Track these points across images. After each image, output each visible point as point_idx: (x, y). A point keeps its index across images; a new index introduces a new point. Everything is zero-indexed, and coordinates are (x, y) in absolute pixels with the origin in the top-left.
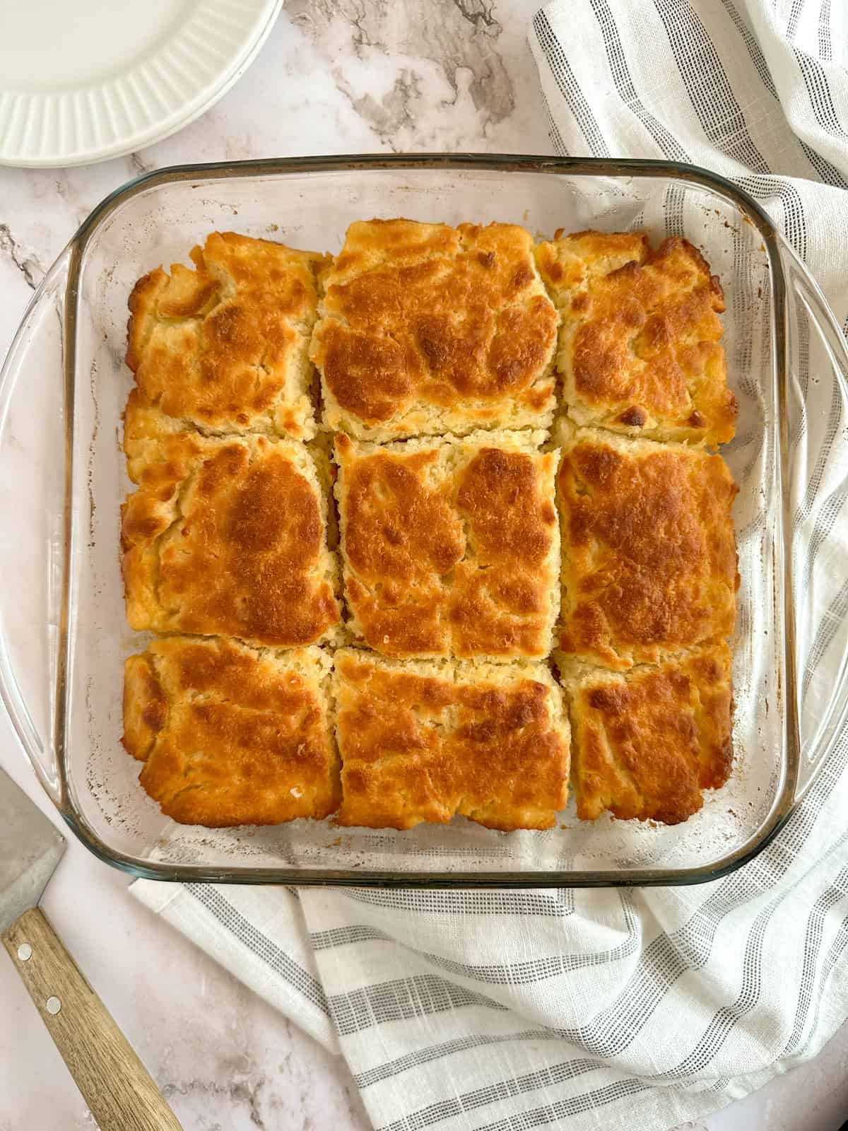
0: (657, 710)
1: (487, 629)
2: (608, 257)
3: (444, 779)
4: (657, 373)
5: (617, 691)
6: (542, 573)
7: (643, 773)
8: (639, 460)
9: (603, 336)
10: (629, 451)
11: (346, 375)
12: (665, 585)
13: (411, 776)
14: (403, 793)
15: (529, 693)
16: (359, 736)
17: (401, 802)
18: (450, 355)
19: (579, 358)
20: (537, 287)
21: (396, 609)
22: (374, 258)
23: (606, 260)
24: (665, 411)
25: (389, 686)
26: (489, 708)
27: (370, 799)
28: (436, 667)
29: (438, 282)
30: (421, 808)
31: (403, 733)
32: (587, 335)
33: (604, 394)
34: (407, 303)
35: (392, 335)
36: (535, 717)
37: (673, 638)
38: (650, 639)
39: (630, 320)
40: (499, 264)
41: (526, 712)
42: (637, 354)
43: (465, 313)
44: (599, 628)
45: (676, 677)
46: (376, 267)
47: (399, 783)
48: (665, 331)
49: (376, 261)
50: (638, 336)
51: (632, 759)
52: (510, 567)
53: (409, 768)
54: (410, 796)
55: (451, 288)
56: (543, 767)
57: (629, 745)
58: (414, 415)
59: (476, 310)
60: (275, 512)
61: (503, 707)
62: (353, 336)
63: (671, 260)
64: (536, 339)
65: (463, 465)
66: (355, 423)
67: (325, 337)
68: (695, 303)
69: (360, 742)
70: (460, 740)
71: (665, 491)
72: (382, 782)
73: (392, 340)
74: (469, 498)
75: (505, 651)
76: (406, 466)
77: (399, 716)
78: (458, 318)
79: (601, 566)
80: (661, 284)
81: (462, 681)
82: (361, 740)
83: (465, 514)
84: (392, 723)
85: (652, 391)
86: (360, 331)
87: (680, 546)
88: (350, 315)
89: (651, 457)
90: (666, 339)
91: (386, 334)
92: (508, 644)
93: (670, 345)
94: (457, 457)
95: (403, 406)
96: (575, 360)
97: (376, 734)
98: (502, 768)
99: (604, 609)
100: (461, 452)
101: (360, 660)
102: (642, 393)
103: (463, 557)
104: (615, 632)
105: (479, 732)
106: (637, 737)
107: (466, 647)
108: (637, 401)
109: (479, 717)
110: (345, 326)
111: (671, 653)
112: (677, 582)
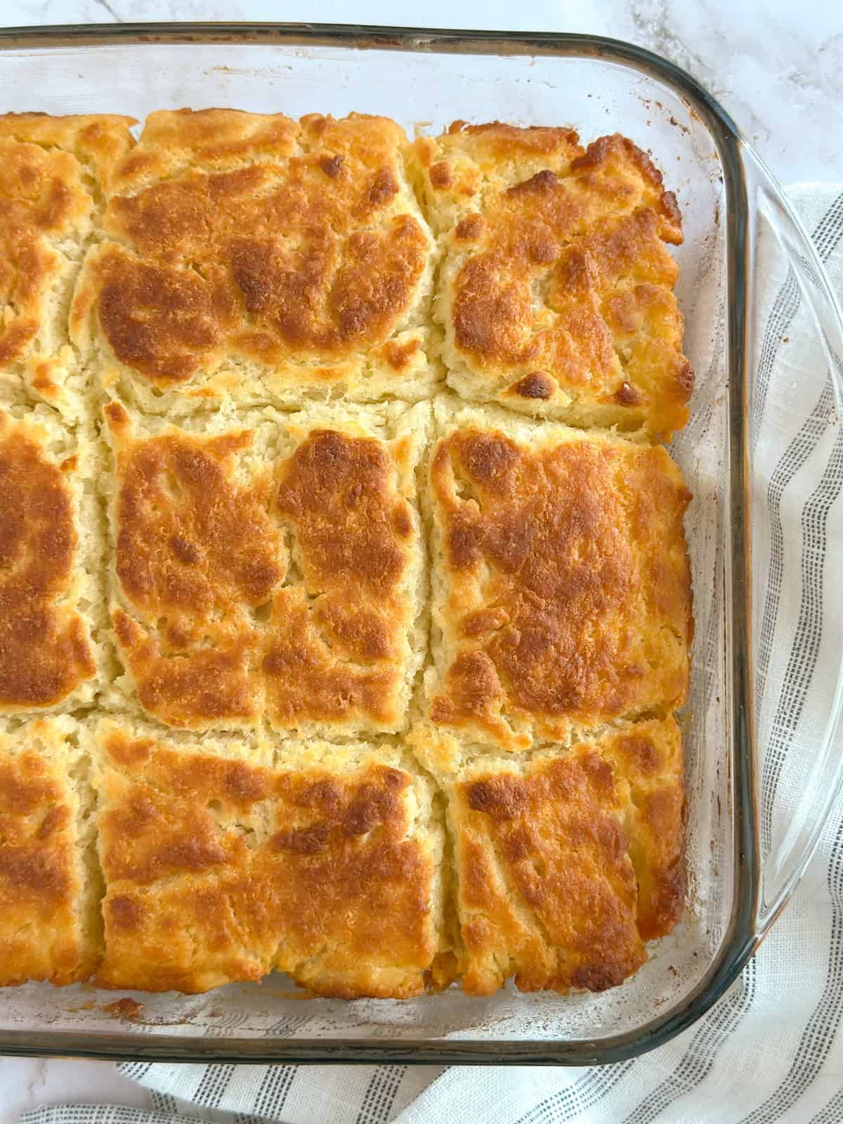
0: (565, 811)
1: (315, 682)
2: (515, 162)
3: (252, 911)
4: (570, 330)
5: (506, 783)
6: (393, 604)
7: (551, 907)
8: (544, 452)
9: (496, 276)
10: (531, 440)
11: (129, 318)
12: (578, 628)
13: (206, 905)
14: (193, 931)
15: (378, 783)
16: (129, 844)
17: (190, 946)
18: (275, 292)
19: (461, 304)
20: (404, 203)
21: (186, 656)
22: (176, 159)
23: (510, 168)
24: (580, 381)
25: (175, 771)
26: (319, 805)
27: (142, 942)
28: (248, 746)
29: (263, 195)
30: (219, 957)
31: (194, 841)
32: (474, 273)
33: (494, 354)
34: (218, 223)
35: (196, 266)
36: (384, 818)
37: (590, 707)
38: (555, 705)
39: (536, 255)
40: (350, 172)
41: (370, 811)
42: (546, 302)
43: (299, 238)
44: (488, 689)
45: (591, 763)
46: (180, 171)
47: (186, 916)
48: (583, 271)
49: (179, 165)
50: (549, 277)
51: (532, 887)
52: (349, 596)
53: (201, 893)
54: (201, 937)
55: (281, 206)
56: (394, 893)
57: (528, 866)
58: (223, 375)
59: (315, 233)
60: (10, 514)
61: (339, 803)
62: (141, 268)
63: (604, 169)
64: (395, 274)
65: (288, 452)
66: (140, 385)
67: (102, 266)
68: (633, 231)
69: (132, 855)
70: (275, 851)
71: (579, 496)
72: (162, 915)
73: (195, 273)
74: (295, 498)
75: (339, 715)
76: (205, 453)
77: (189, 816)
78: (289, 245)
79: (492, 601)
80: (585, 205)
81: (283, 767)
82: (134, 851)
83: (287, 520)
84: (178, 826)
85: (563, 353)
86: (150, 261)
87: (600, 574)
88: (138, 238)
89: (559, 449)
90: (585, 282)
91: (187, 264)
92: (344, 703)
93: (592, 290)
94: (282, 441)
95: (208, 361)
96: (457, 305)
97: (154, 843)
98: (337, 894)
99: (495, 663)
100: (287, 435)
101: (135, 734)
102: (549, 355)
103: (283, 580)
104: (509, 694)
105: (303, 839)
106: (538, 852)
107: (287, 709)
108: (542, 365)
109: (305, 818)
110: (132, 253)
111: (586, 728)
112: (595, 624)
